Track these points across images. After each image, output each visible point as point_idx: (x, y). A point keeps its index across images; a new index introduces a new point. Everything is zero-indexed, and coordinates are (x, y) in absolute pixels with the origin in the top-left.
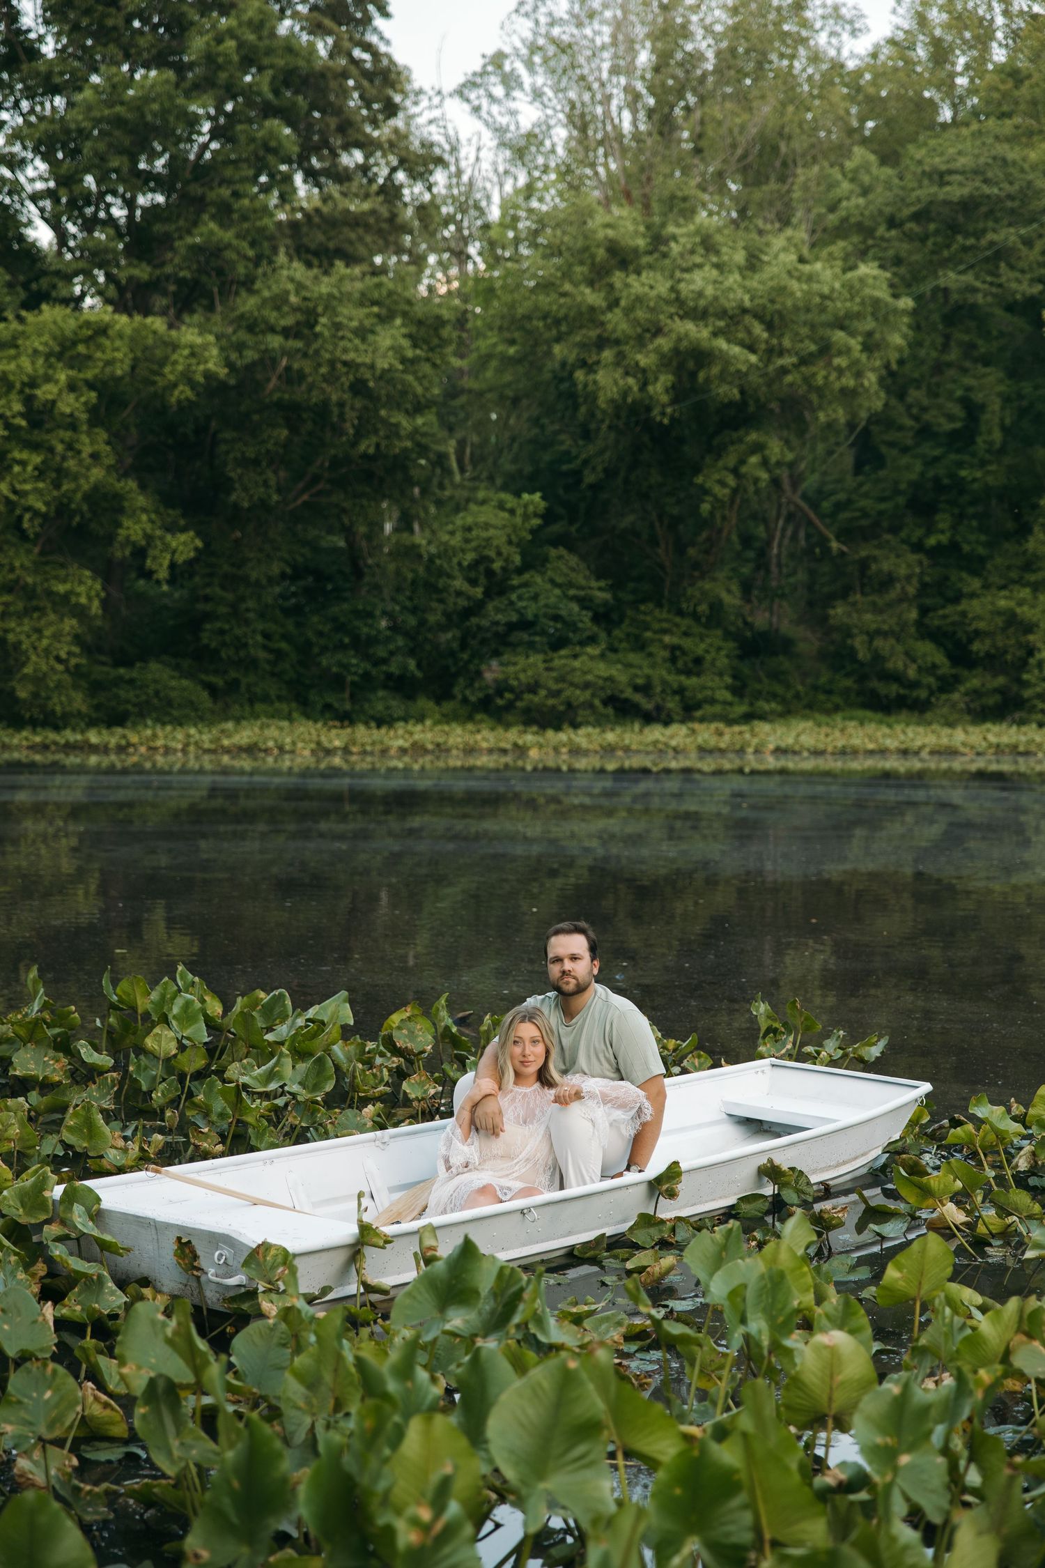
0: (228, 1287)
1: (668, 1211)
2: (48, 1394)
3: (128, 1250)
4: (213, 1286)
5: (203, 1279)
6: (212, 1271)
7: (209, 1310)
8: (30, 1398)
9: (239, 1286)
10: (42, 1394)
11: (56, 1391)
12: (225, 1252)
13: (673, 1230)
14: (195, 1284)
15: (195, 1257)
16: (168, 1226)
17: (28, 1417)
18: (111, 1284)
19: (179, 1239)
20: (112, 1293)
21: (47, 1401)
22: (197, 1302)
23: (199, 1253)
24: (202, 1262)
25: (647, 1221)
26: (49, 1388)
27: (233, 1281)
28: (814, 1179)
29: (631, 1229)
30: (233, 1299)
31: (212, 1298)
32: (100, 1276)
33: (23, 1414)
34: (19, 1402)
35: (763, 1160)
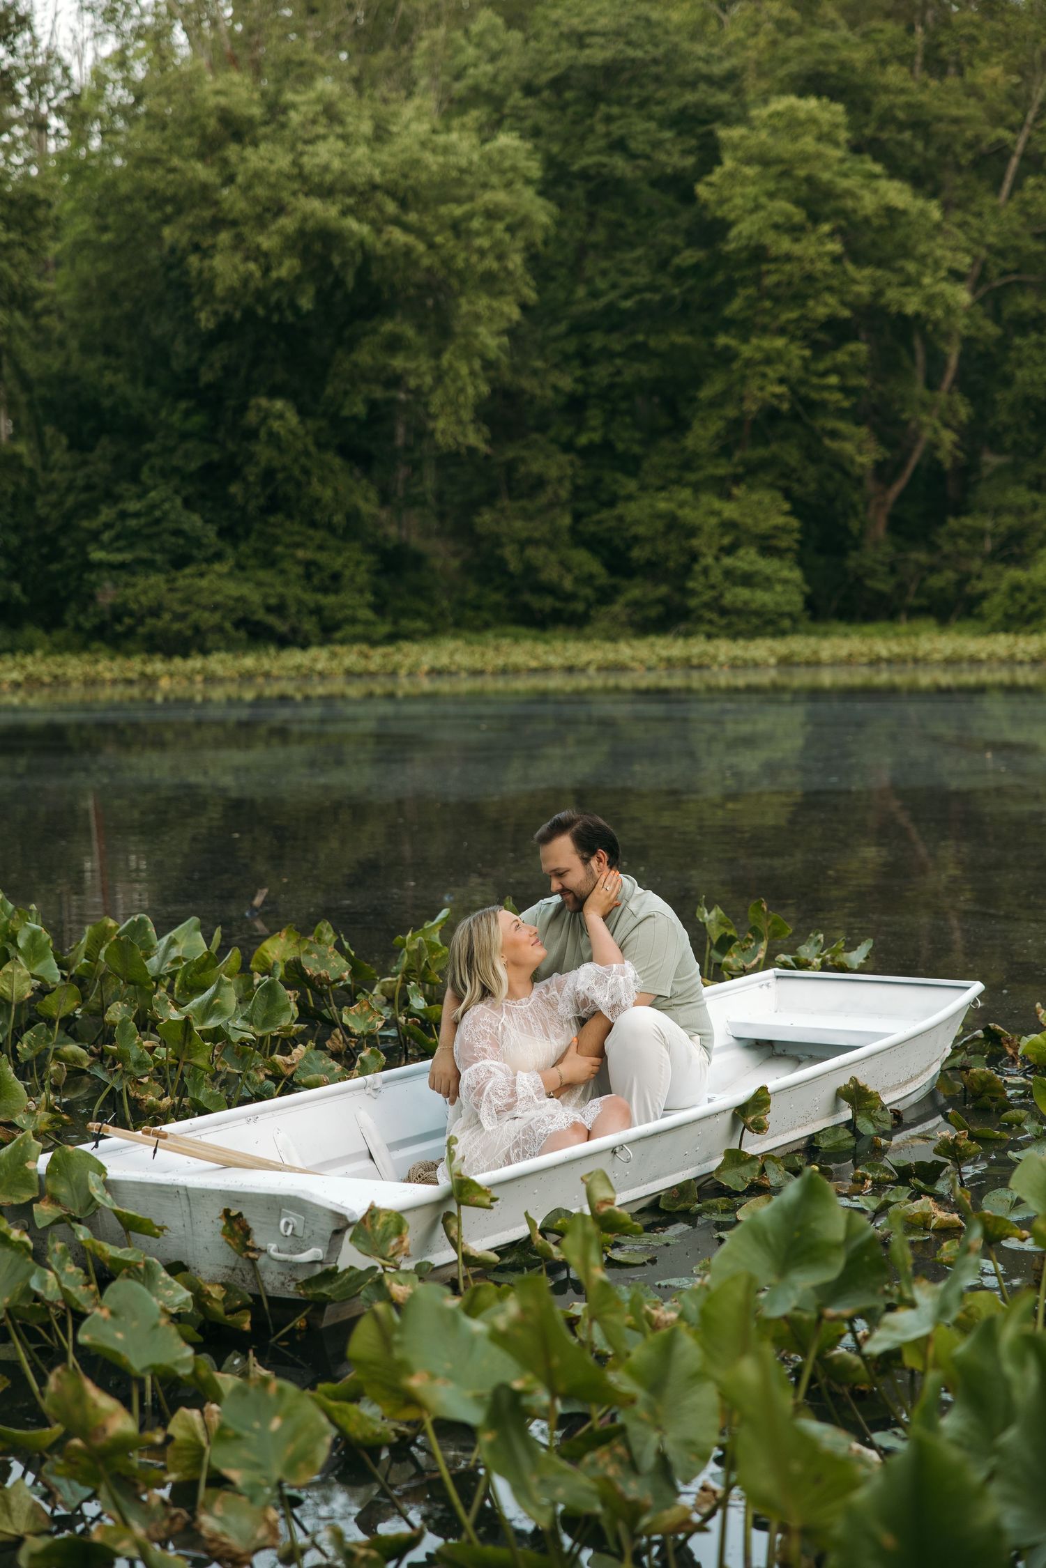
0: (297, 1266)
1: (755, 1146)
2: (276, 1424)
3: (161, 1229)
4: (275, 1267)
5: (262, 1260)
6: (272, 1247)
7: (269, 1298)
8: (252, 1430)
9: (314, 1262)
10: (266, 1423)
11: (287, 1416)
12: (292, 1220)
13: (763, 1170)
14: (247, 1267)
15: (247, 1232)
16: (205, 1194)
17: (253, 1458)
18: (164, 1274)
19: (227, 1213)
20: (168, 1286)
21: (276, 1434)
22: (251, 1288)
23: (251, 1225)
24: (258, 1239)
25: (735, 1158)
26: (275, 1413)
27: (305, 1257)
28: (886, 1099)
29: (719, 1169)
30: (308, 1283)
31: (274, 1282)
32: (148, 1266)
33: (244, 1453)
34: (238, 1437)
35: (843, 1080)
